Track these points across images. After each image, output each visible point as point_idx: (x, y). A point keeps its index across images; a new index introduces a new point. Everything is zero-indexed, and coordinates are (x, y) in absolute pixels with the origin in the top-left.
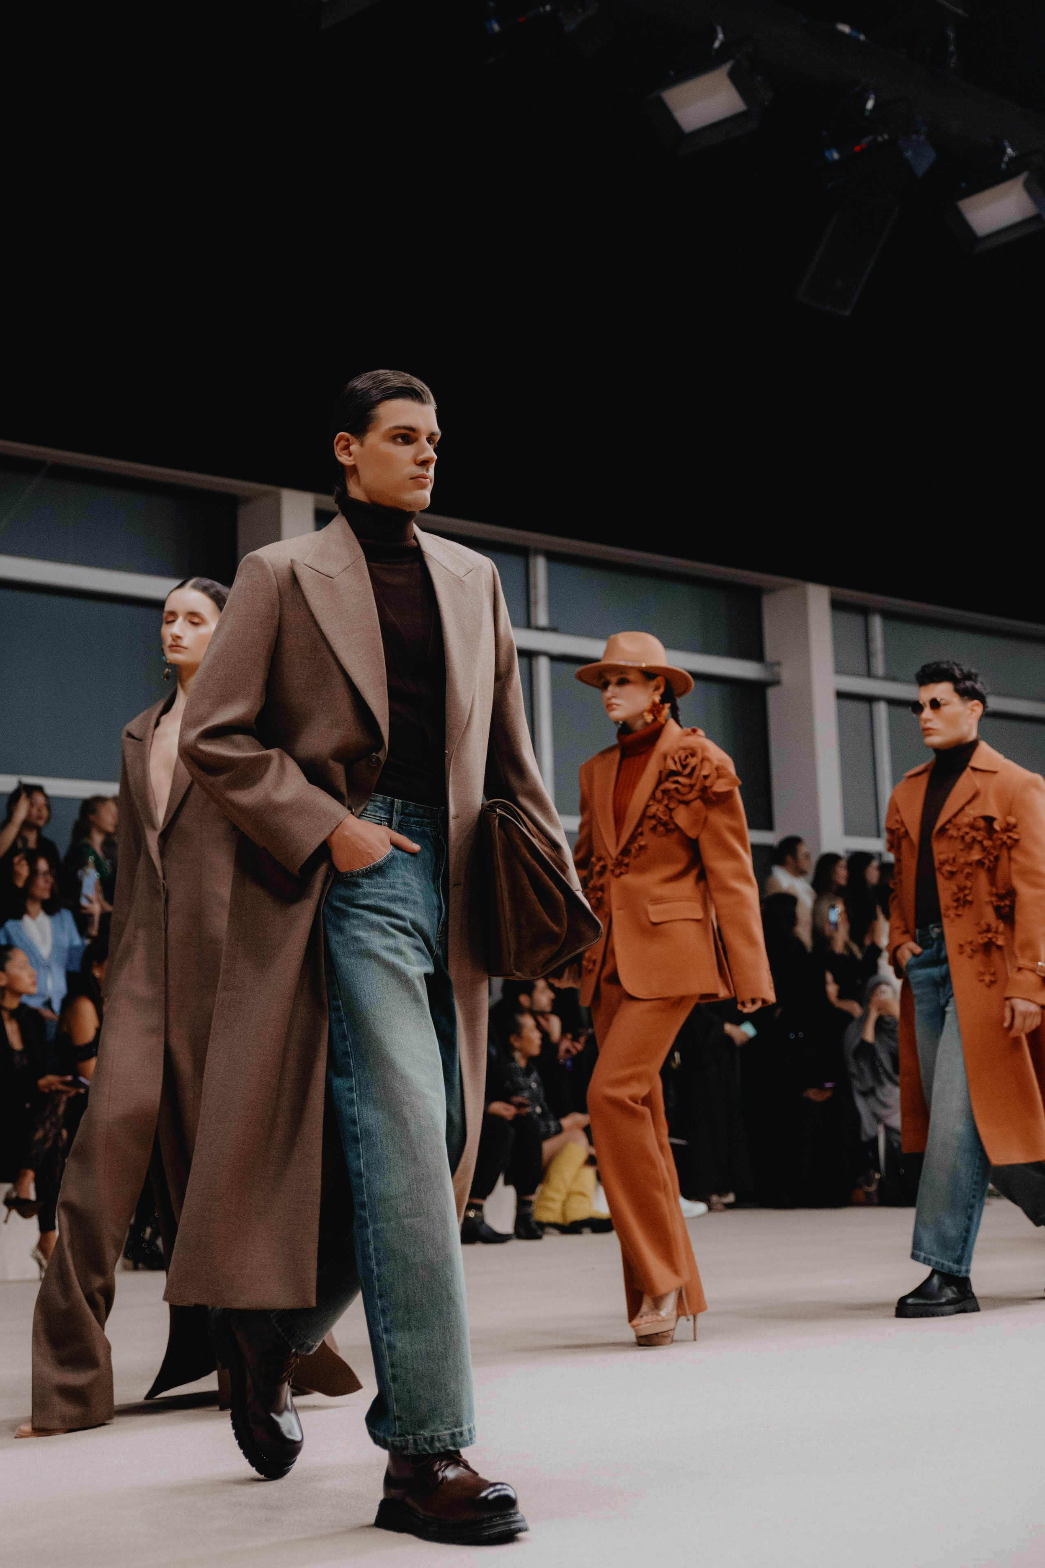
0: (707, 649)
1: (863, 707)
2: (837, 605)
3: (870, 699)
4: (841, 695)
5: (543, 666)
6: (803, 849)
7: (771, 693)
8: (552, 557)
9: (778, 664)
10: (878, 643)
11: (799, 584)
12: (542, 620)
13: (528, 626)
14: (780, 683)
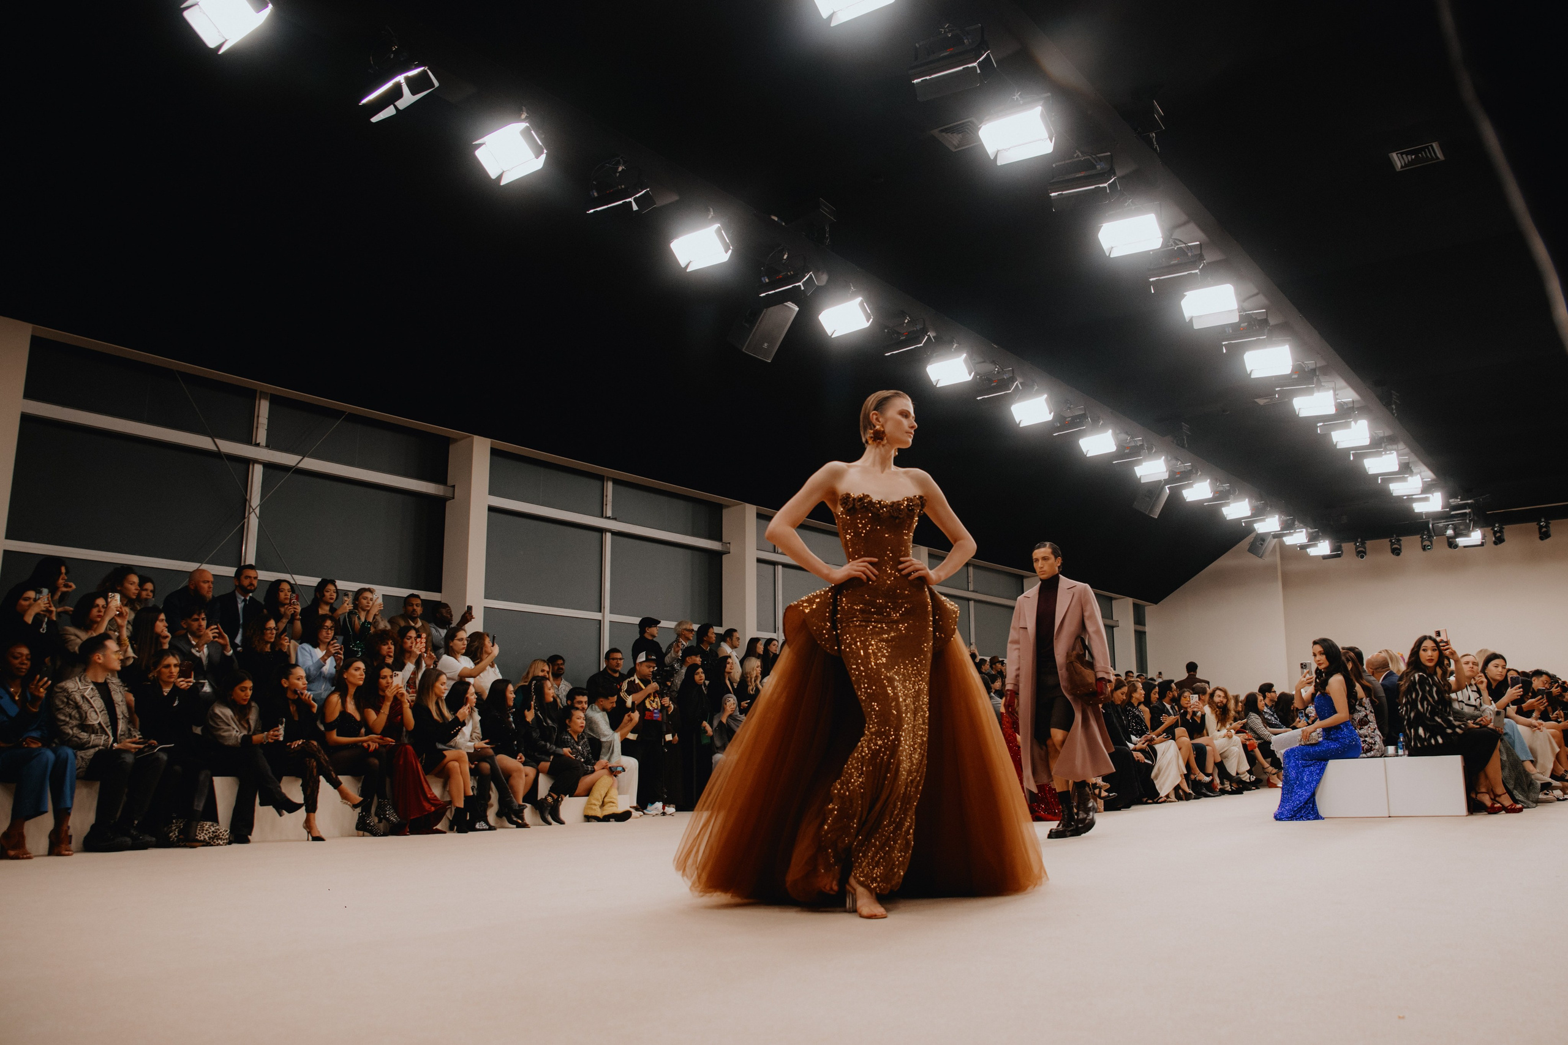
0: (694, 534)
1: (771, 567)
3: (774, 564)
4: (759, 561)
5: (608, 537)
6: (737, 635)
7: (724, 557)
8: (616, 482)
9: (729, 543)
11: (741, 504)
12: (609, 514)
13: (602, 516)
14: (729, 553)
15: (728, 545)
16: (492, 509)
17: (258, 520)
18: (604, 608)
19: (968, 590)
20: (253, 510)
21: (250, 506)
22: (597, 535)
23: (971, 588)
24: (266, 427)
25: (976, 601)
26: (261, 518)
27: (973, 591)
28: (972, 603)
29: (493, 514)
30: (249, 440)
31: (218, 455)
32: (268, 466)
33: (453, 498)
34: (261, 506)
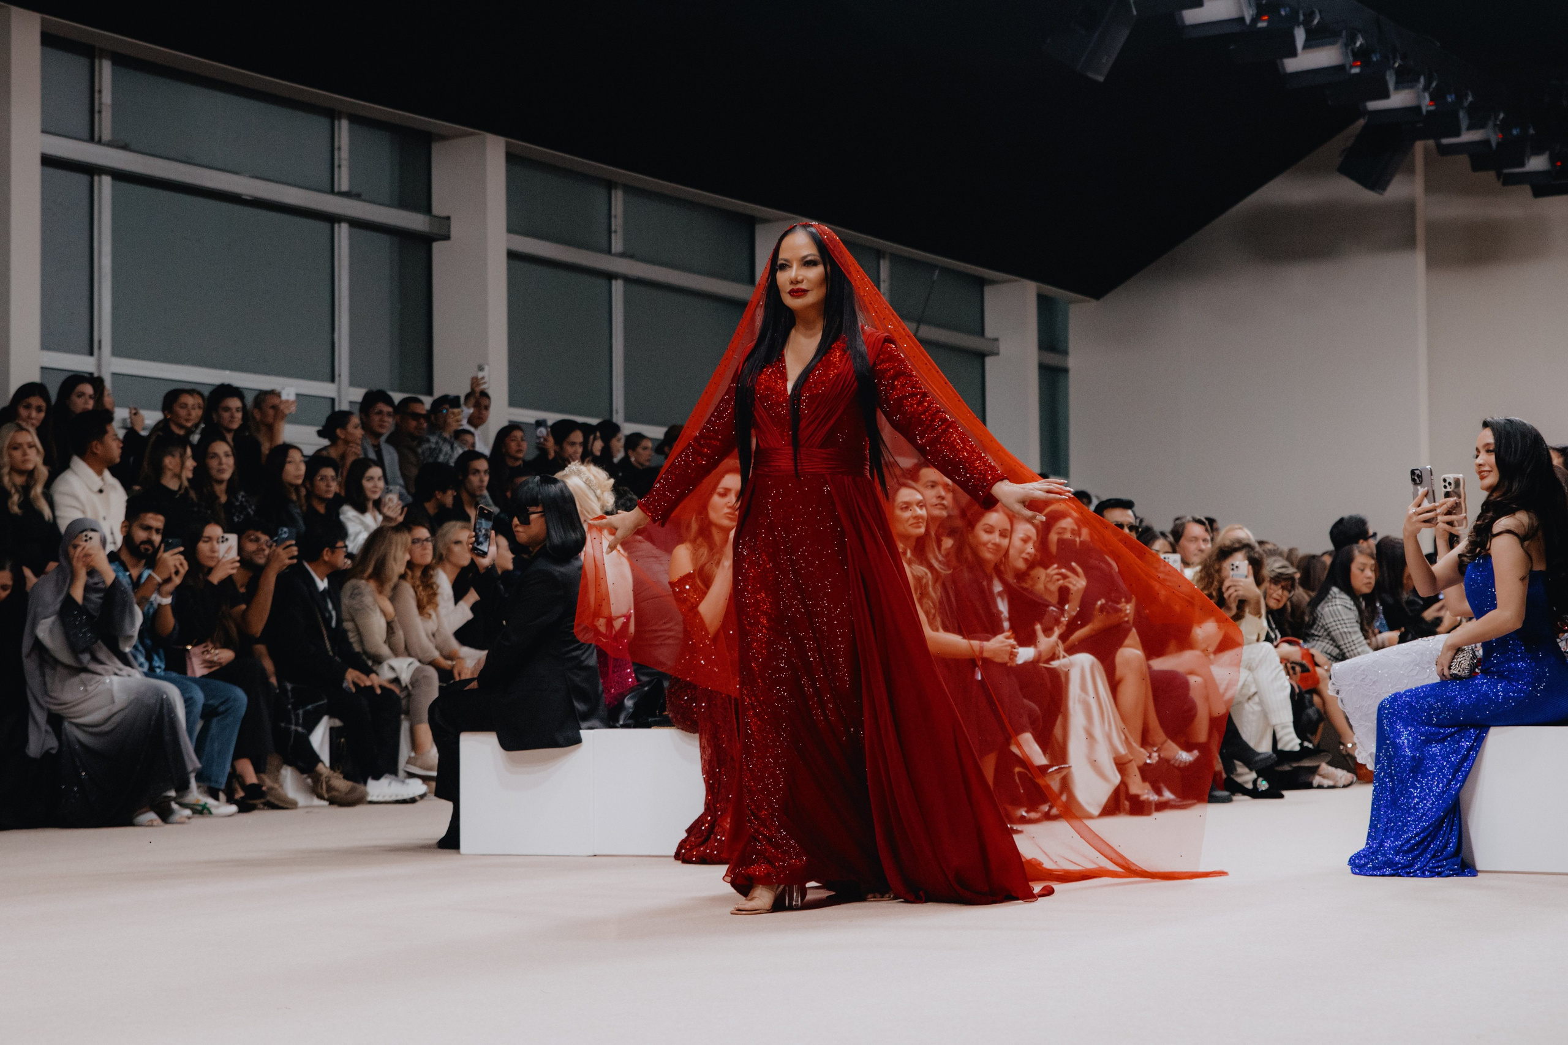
1: (80, 180)
2: (49, 40)
3: (91, 170)
4: (48, 161)
10: (106, 97)
19: (609, 252)
23: (617, 245)
25: (628, 280)
27: (623, 255)
28: (618, 286)
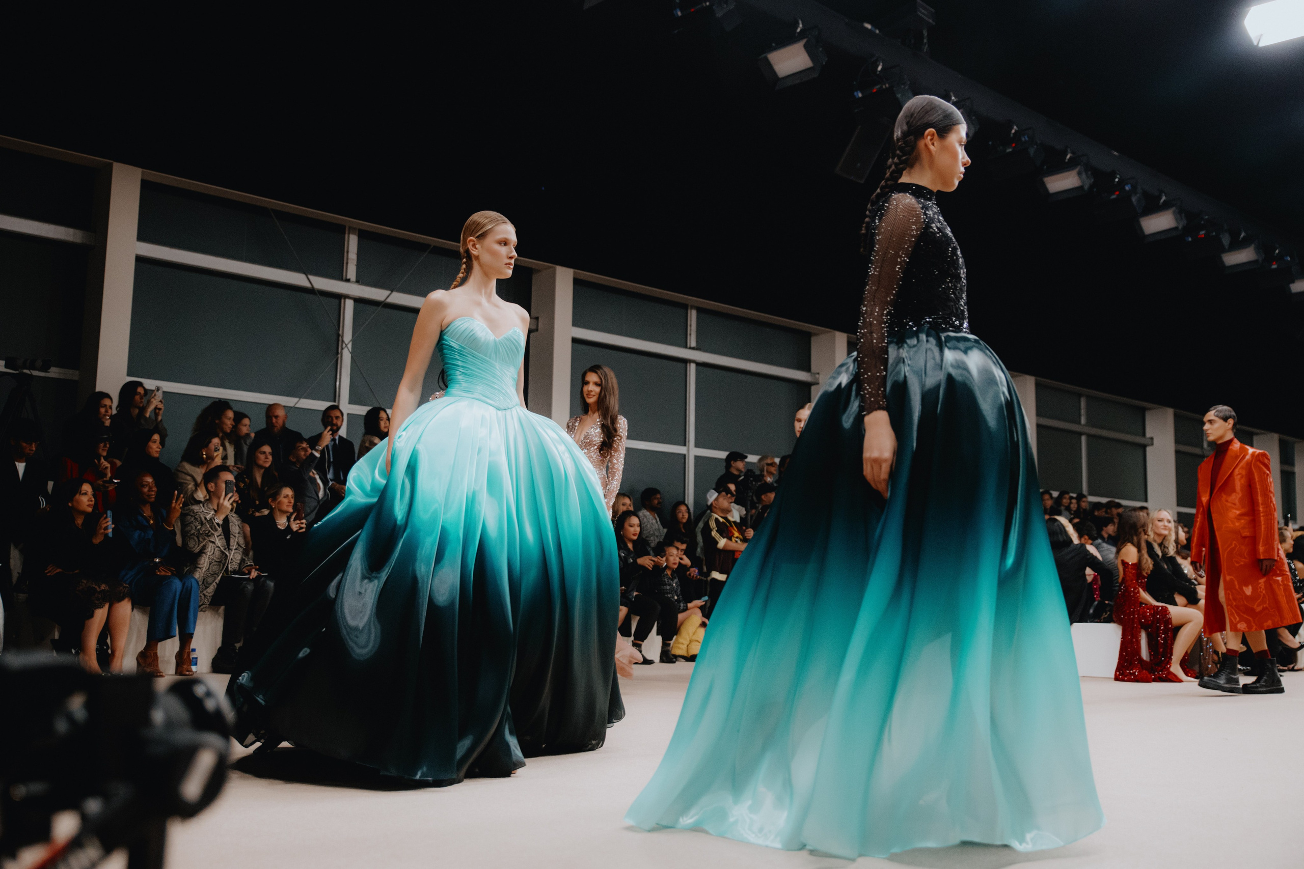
5: (692, 368)
7: (812, 388)
8: (700, 310)
9: (818, 374)
11: (831, 332)
12: (693, 343)
13: (686, 347)
14: (818, 384)
15: (817, 376)
16: (575, 341)
17: (350, 355)
18: (689, 441)
19: (1080, 424)
20: (346, 345)
21: (343, 341)
22: (682, 365)
23: (1083, 421)
24: (355, 262)
25: (1088, 435)
26: (352, 353)
27: (1086, 425)
28: (1084, 438)
29: (576, 345)
30: (341, 276)
31: (312, 291)
32: (359, 302)
33: (537, 330)
34: (354, 341)
